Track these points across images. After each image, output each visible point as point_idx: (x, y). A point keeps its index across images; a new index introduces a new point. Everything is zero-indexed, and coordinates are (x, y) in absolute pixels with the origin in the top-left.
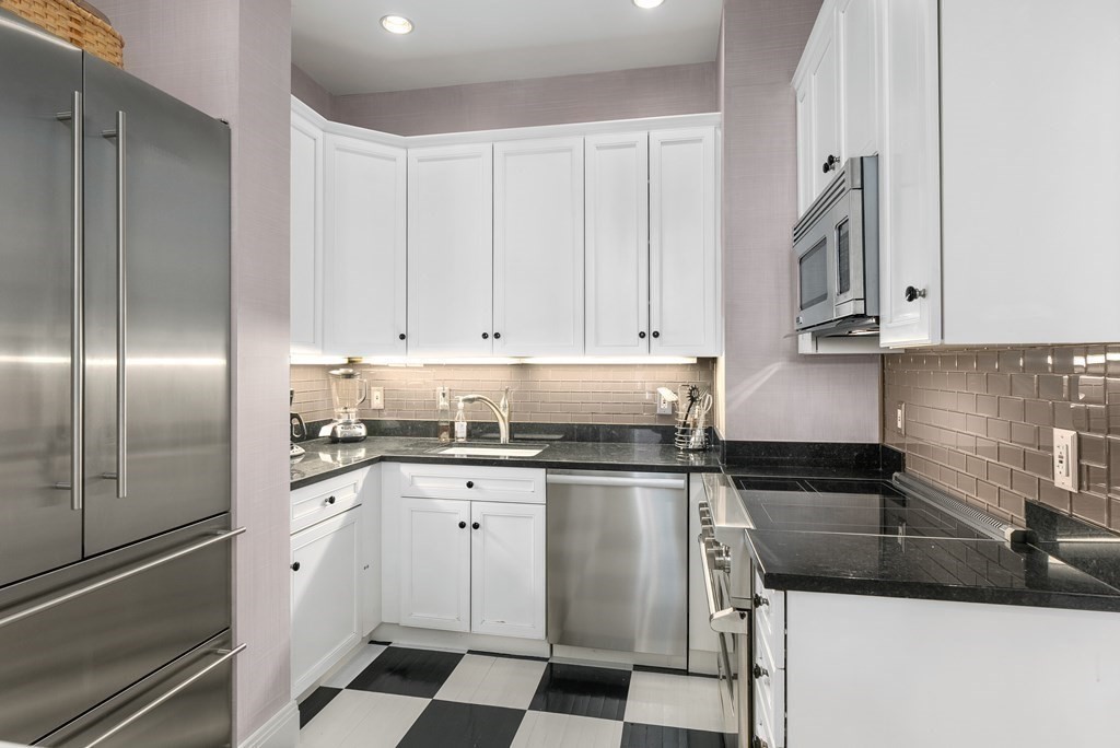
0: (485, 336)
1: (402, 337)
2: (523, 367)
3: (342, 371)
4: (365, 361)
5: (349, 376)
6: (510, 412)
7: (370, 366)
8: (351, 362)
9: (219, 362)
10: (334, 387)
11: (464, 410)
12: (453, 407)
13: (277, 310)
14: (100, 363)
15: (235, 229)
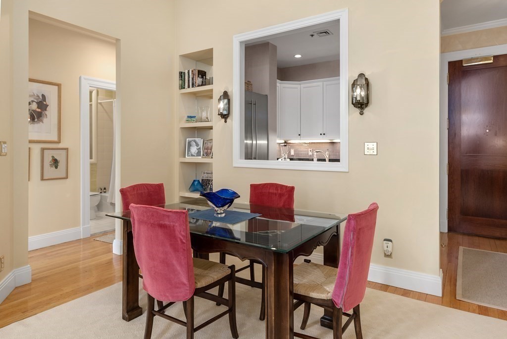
0: (321, 134)
1: (299, 135)
2: (333, 143)
3: (283, 144)
4: (289, 142)
5: (285, 146)
6: (329, 156)
7: (290, 143)
8: (285, 142)
9: (267, 142)
10: (281, 149)
11: (316, 155)
12: (313, 155)
13: (275, 130)
14: (254, 142)
15: (269, 115)
